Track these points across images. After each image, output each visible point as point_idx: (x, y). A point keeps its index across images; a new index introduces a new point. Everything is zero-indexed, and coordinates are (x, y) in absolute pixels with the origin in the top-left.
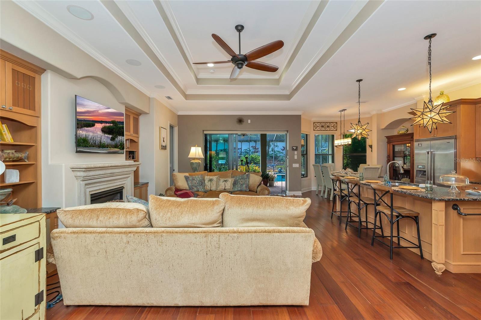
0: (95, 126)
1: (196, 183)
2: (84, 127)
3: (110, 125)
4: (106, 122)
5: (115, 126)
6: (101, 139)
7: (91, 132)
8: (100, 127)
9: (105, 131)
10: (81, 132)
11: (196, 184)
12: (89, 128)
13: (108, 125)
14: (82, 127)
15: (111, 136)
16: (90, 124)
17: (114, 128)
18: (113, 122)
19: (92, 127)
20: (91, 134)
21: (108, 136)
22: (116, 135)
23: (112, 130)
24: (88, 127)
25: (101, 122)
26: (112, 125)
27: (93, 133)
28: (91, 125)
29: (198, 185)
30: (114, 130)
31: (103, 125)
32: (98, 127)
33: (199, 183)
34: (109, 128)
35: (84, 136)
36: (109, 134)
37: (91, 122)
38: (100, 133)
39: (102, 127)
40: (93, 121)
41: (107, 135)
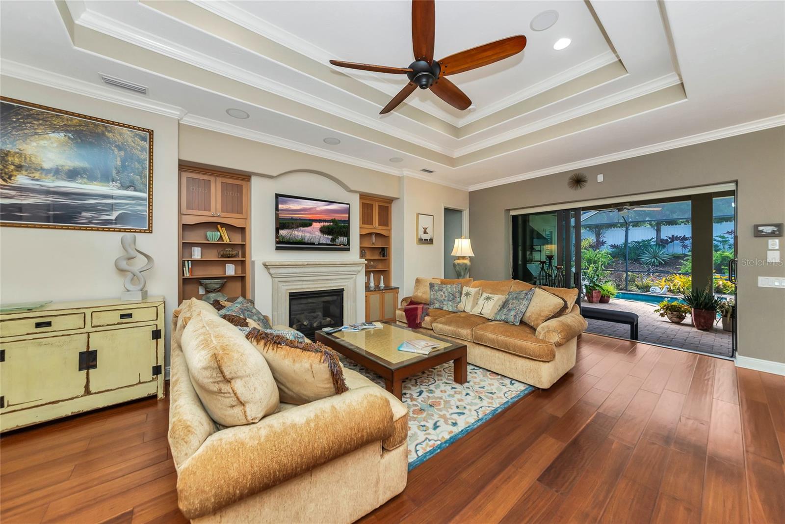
0: (313, 226)
1: (444, 296)
2: (300, 227)
3: (330, 225)
4: (325, 221)
5: (336, 225)
6: (320, 240)
7: (308, 232)
8: (318, 227)
9: (323, 231)
10: (296, 232)
11: (442, 297)
12: (306, 228)
13: (327, 224)
14: (297, 227)
15: (330, 237)
16: (307, 223)
17: (334, 228)
18: (333, 221)
19: (309, 227)
20: (308, 235)
21: (328, 236)
22: (337, 236)
23: (332, 230)
24: (304, 227)
25: (319, 221)
26: (332, 224)
27: (310, 233)
28: (308, 225)
29: (446, 299)
30: (335, 230)
31: (322, 224)
32: (316, 228)
33: (449, 295)
34: (328, 227)
35: (300, 237)
36: (329, 234)
37: (308, 222)
38: (318, 234)
39: (320, 226)
40: (310, 220)
41: (326, 236)
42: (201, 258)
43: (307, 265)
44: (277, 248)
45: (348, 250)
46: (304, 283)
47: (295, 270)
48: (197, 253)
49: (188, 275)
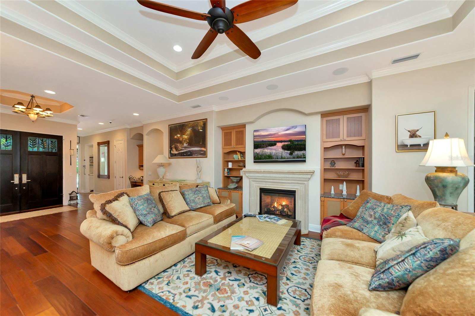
5: (292, 143)
9: (284, 148)
17: (291, 146)
24: (271, 146)
34: (287, 146)
36: (288, 150)
42: (232, 167)
43: (264, 172)
44: (255, 162)
45: (305, 161)
46: (267, 183)
47: (258, 175)
48: (230, 165)
49: (226, 174)
